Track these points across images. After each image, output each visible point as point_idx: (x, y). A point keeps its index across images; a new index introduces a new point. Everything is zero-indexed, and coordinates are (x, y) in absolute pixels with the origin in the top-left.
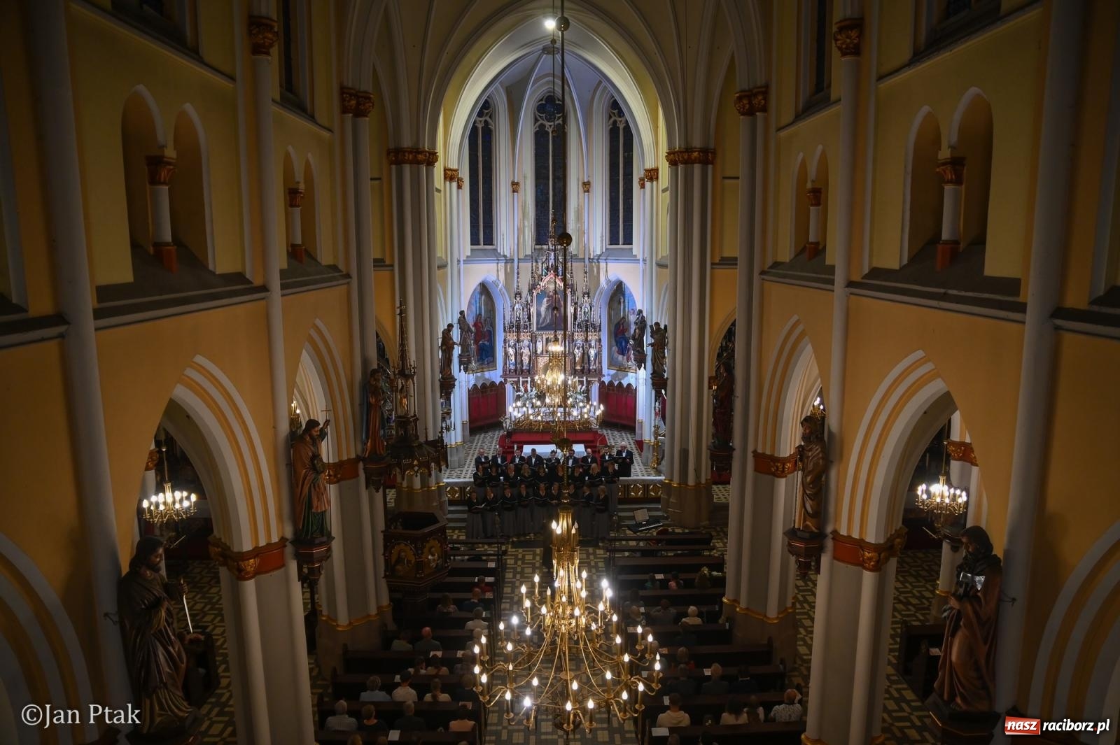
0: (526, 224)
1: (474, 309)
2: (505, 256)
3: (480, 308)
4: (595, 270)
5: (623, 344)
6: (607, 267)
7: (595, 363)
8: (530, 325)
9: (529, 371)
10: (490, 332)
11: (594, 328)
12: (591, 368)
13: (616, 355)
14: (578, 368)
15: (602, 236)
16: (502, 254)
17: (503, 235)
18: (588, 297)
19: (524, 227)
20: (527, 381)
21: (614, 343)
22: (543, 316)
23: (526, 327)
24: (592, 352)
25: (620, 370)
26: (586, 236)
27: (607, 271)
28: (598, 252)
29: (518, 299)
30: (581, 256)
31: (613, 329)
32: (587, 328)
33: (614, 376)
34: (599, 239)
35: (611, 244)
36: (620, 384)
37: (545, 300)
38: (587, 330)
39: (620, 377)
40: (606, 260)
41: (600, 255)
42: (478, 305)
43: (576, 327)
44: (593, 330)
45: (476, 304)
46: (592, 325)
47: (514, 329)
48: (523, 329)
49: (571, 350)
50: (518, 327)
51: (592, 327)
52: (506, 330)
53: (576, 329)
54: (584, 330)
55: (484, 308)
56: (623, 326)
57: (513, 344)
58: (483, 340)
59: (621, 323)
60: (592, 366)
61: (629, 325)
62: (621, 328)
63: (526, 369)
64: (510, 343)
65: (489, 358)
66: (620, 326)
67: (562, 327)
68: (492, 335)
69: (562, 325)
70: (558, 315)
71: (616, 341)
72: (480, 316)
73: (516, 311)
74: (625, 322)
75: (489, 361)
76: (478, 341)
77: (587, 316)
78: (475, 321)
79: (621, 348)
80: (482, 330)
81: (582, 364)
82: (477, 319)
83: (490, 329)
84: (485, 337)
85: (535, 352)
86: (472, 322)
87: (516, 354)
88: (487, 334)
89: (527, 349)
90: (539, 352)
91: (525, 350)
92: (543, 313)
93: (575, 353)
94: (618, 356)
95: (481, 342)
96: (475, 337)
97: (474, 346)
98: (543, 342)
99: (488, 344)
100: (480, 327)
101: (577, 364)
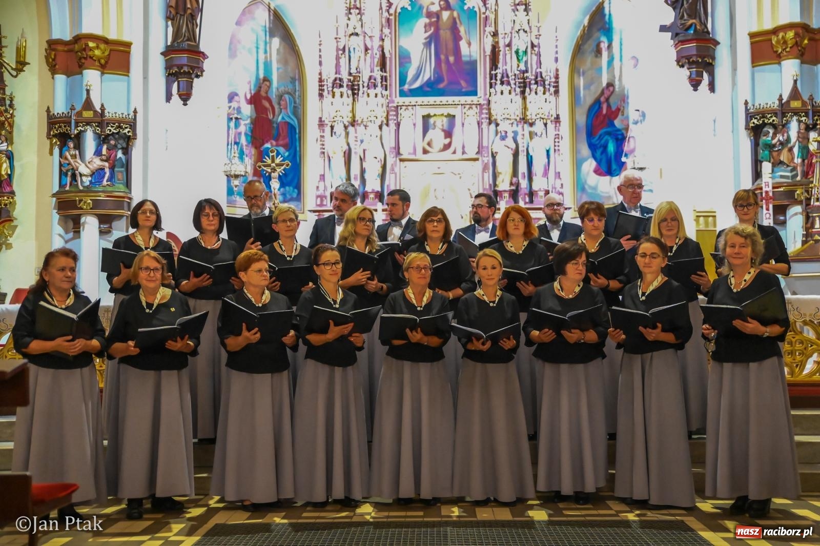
5: (611, 148)
8: (384, 79)
10: (291, 128)
11: (543, 84)
14: (505, 185)
18: (527, 10)
21: (585, 151)
22: (415, 60)
23: (372, 84)
24: (538, 149)
31: (582, 119)
32: (524, 84)
42: (262, 56)
43: (499, 82)
44: (541, 89)
45: (257, 52)
46: (537, 77)
47: (344, 89)
48: (365, 89)
49: (485, 144)
50: (353, 85)
51: (536, 83)
52: (325, 93)
53: (499, 87)
54: (518, 90)
55: (278, 69)
56: (609, 107)
57: (339, 129)
58: (274, 143)
59: (602, 99)
60: (539, 184)
61: (624, 99)
62: (604, 111)
63: (373, 192)
64: (332, 127)
65: (287, 188)
66: (600, 108)
67: (464, 90)
68: (297, 136)
69: (463, 83)
70: (452, 59)
71: (592, 147)
72: (268, 83)
73: (349, 52)
74: (612, 93)
75: (288, 197)
76: (261, 141)
77: (525, 59)
78: (253, 92)
79: (604, 160)
80: (271, 117)
81: (514, 180)
82: (260, 87)
83: (292, 122)
84: (279, 135)
85: (397, 150)
86: (244, 91)
87: (347, 156)
88: (283, 130)
89: (375, 141)
90: (406, 149)
91: (371, 145)
92: (415, 56)
93: (495, 149)
94: (598, 181)
95: (268, 145)
96: (253, 131)
97: (250, 152)
98: (414, 124)
99: (287, 154)
100: (266, 109)
101: (501, 177)
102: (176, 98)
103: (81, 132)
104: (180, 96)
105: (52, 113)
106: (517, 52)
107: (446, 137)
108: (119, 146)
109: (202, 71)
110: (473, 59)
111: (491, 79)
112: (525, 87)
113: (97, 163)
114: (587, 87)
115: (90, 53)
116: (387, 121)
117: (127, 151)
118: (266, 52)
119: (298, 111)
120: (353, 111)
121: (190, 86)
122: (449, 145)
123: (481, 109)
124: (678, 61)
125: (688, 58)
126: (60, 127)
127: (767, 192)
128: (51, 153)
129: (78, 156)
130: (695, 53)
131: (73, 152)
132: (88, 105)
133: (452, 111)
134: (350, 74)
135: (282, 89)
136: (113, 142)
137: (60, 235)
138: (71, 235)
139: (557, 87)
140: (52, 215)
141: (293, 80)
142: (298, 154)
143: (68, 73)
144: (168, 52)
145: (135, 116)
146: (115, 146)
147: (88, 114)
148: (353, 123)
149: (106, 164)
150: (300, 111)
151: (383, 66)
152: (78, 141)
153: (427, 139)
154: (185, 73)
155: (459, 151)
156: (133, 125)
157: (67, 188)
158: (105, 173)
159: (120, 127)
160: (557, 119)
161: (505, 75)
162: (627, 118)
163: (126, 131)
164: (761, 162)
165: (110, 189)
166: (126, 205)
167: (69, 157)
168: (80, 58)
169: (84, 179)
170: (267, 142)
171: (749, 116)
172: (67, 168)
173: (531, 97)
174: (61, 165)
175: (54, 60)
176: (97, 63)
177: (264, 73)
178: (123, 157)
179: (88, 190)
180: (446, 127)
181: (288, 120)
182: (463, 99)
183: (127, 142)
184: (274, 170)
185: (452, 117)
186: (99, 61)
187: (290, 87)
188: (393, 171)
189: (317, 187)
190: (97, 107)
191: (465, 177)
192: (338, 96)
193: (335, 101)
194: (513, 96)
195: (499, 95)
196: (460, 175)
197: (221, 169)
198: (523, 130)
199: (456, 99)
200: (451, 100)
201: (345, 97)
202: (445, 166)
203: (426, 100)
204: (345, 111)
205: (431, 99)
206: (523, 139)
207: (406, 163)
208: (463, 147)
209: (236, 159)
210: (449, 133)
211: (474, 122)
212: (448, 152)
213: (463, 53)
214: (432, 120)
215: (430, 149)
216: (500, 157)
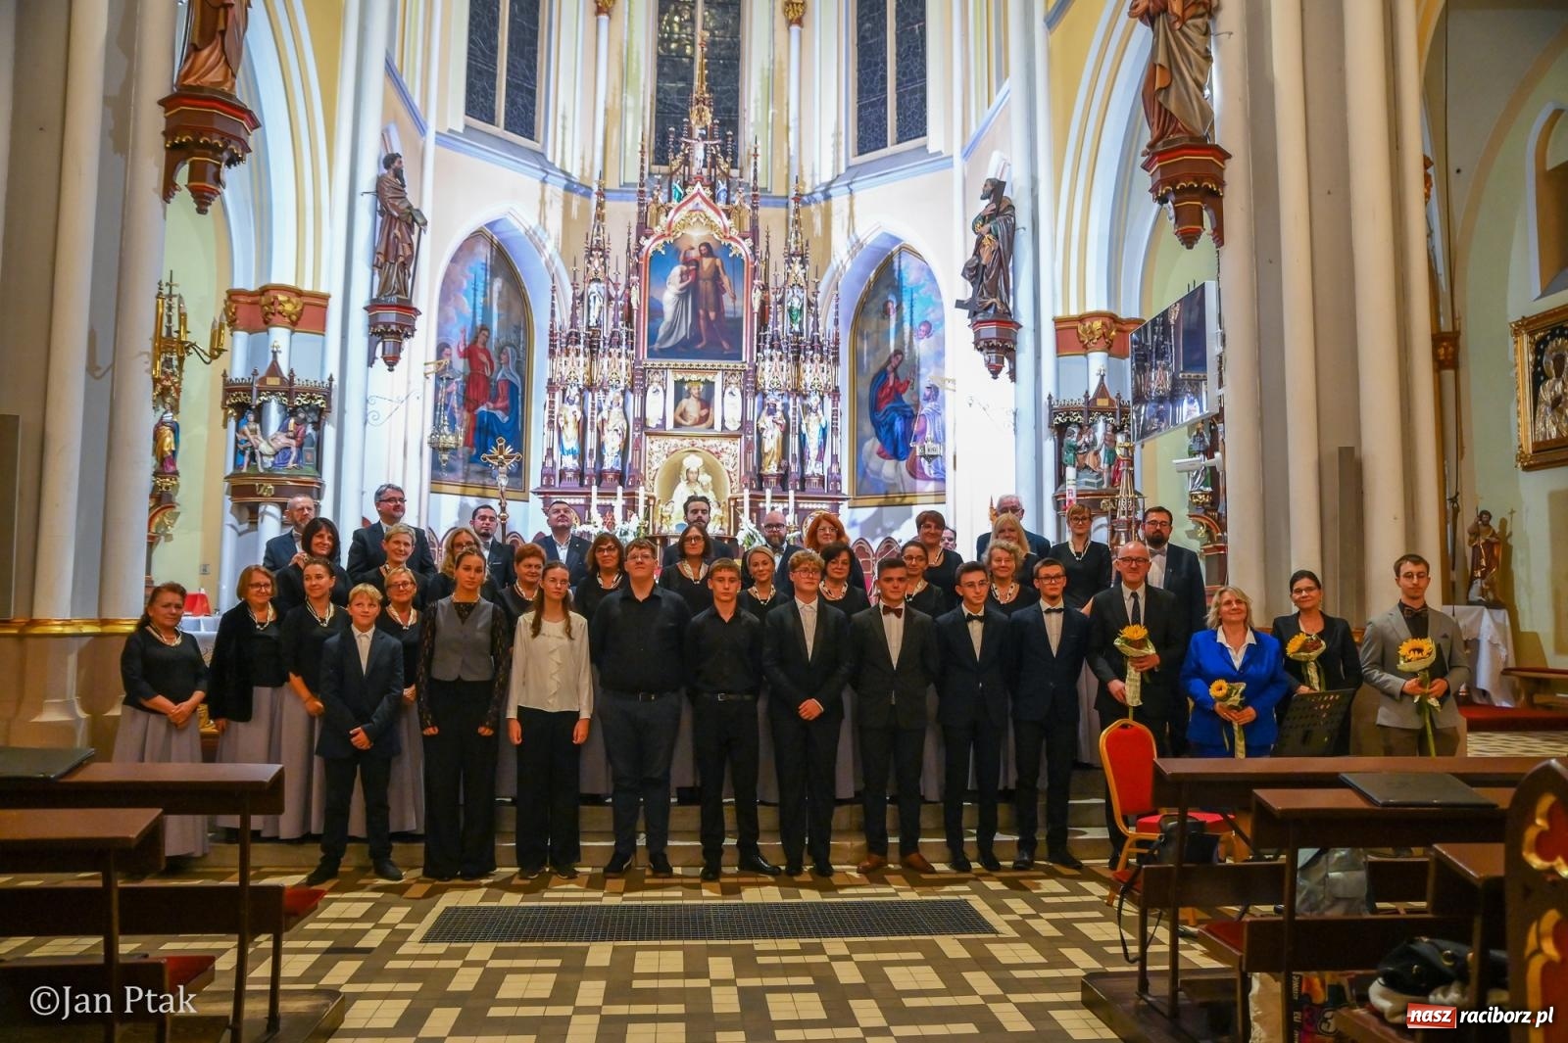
0: (630, 102)
1: (468, 310)
2: (568, 176)
3: (487, 310)
4: (818, 221)
5: (898, 426)
6: (851, 206)
7: (820, 458)
8: (630, 336)
9: (621, 477)
10: (512, 387)
12: (808, 472)
13: (875, 462)
14: (772, 469)
15: (837, 134)
16: (558, 165)
17: (564, 117)
18: (803, 262)
19: (623, 110)
20: (612, 508)
21: (868, 428)
22: (668, 315)
23: (615, 341)
24: (812, 427)
25: (887, 504)
26: (792, 135)
27: (851, 216)
28: (827, 177)
29: (596, 263)
30: (779, 191)
31: (865, 391)
32: (798, 349)
33: (869, 526)
34: (829, 141)
35: (861, 152)
36: (889, 545)
37: (677, 270)
38: (797, 359)
39: (888, 524)
40: (848, 185)
41: (832, 182)
42: (480, 300)
43: (768, 346)
44: (817, 356)
45: (475, 295)
46: (813, 342)
47: (581, 347)
48: (607, 347)
49: (749, 417)
50: (592, 341)
51: (813, 348)
52: (558, 350)
53: (767, 352)
54: (791, 356)
55: (499, 315)
56: (896, 377)
57: (573, 392)
58: (491, 405)
59: (889, 368)
60: (813, 468)
61: (915, 369)
62: (891, 383)
63: (612, 470)
64: (564, 391)
66: (886, 378)
67: (725, 352)
68: (520, 397)
69: (725, 345)
70: (712, 315)
71: (876, 424)
72: (486, 333)
73: (589, 301)
74: (900, 362)
76: (475, 403)
77: (799, 319)
78: (467, 343)
79: (889, 441)
80: (488, 373)
81: (783, 463)
82: (477, 337)
83: (514, 380)
84: (497, 396)
85: (642, 422)
86: (457, 341)
87: (582, 427)
88: (503, 390)
89: (616, 410)
90: (653, 421)
91: (612, 414)
92: (669, 310)
93: (762, 425)
94: (882, 465)
95: (483, 408)
96: (466, 390)
97: (462, 415)
98: (665, 392)
99: (506, 419)
100: (483, 364)
101: (768, 459)
102: (380, 363)
103: (264, 401)
104: (385, 359)
105: (228, 378)
106: (790, 310)
107: (702, 408)
108: (309, 420)
109: (413, 330)
110: (738, 315)
111: (759, 341)
112: (799, 352)
113: (282, 440)
114: (872, 352)
115: (280, 308)
116: (632, 386)
117: (318, 426)
118: (485, 295)
119: (523, 367)
120: (590, 373)
121: (398, 348)
122: (707, 415)
123: (746, 377)
124: (976, 344)
125: (987, 341)
126: (239, 395)
127: (1070, 501)
128: (225, 425)
129: (259, 432)
130: (994, 335)
131: (253, 426)
132: (274, 370)
133: (710, 378)
134: (589, 328)
136: (302, 416)
137: (233, 526)
138: (246, 526)
139: (836, 354)
140: (223, 502)
141: (517, 329)
142: (520, 419)
143: (251, 330)
144: (373, 306)
145: (331, 384)
146: (305, 419)
147: (273, 382)
148: (590, 387)
149: (293, 442)
150: (525, 367)
151: (629, 319)
152: (260, 413)
153: (679, 410)
154: (392, 332)
155: (718, 427)
156: (327, 398)
157: (244, 470)
158: (291, 453)
159: (312, 398)
160: (836, 393)
161: (775, 337)
162: (918, 393)
163: (319, 402)
164: (1066, 466)
165: (297, 472)
166: (315, 492)
167: (248, 433)
168: (267, 314)
169: (265, 459)
170: (483, 404)
171: (1053, 413)
172: (245, 445)
173: (808, 366)
174: (237, 441)
175: (234, 314)
176: (287, 320)
178: (314, 434)
179: (269, 472)
180: (703, 396)
181: (509, 378)
182: (724, 364)
183: (319, 416)
184: (502, 463)
185: (710, 385)
186: (289, 317)
187: (513, 337)
188: (637, 446)
189: (544, 464)
190: (285, 373)
191: (725, 457)
192: (572, 354)
193: (569, 360)
194: (784, 363)
195: (768, 361)
196: (718, 455)
197: (426, 440)
198: (795, 404)
199: (717, 363)
200: (710, 363)
201: (581, 355)
202: (699, 443)
203: (680, 362)
204: (581, 372)
205: (687, 362)
206: (794, 414)
207: (653, 438)
208: (723, 421)
209: (446, 428)
210: (706, 402)
211: (737, 392)
212: (704, 426)
213: (726, 308)
214: (686, 387)
215: (683, 422)
216: (767, 434)
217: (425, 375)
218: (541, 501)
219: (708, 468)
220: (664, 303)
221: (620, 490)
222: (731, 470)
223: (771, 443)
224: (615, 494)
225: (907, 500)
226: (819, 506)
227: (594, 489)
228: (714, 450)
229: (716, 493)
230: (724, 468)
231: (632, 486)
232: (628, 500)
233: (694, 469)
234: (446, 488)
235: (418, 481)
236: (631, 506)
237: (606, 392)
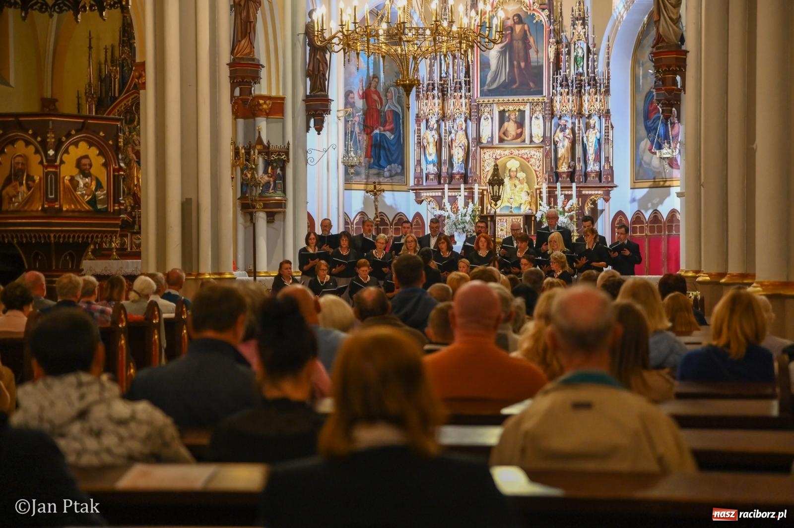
3: (376, 64)
5: (662, 130)
7: (598, 159)
8: (468, 83)
9: (465, 178)
10: (396, 114)
11: (595, 86)
12: (589, 170)
13: (647, 156)
14: (564, 168)
18: (584, 24)
20: (457, 198)
21: (643, 132)
22: (493, 67)
23: (457, 88)
24: (591, 138)
25: (655, 186)
31: (641, 105)
32: (580, 87)
33: (643, 202)
36: (656, 216)
38: (580, 91)
39: (656, 200)
42: (372, 58)
43: (559, 85)
44: (593, 90)
46: (590, 81)
47: (436, 92)
48: (453, 92)
49: (548, 134)
50: (443, 88)
51: (590, 85)
52: (421, 95)
53: (559, 89)
54: (575, 91)
55: (385, 66)
57: (433, 122)
58: (382, 129)
60: (592, 167)
63: (459, 173)
64: (427, 121)
65: (393, 165)
67: (532, 90)
68: (401, 121)
69: (532, 84)
70: (523, 64)
71: (647, 128)
72: (376, 80)
73: (441, 60)
75: (394, 172)
76: (371, 128)
77: (582, 64)
78: (364, 89)
80: (379, 107)
81: (572, 163)
82: (370, 84)
83: (397, 110)
84: (386, 122)
85: (478, 140)
86: (358, 89)
87: (439, 144)
88: (390, 117)
89: (461, 134)
90: (485, 139)
91: (457, 136)
92: (493, 63)
93: (556, 139)
94: (652, 158)
95: (377, 131)
96: (365, 120)
97: (363, 138)
98: (492, 119)
99: (392, 137)
100: (375, 101)
101: (561, 161)
104: (316, 128)
106: (576, 58)
107: (518, 128)
108: (278, 166)
109: (330, 110)
110: (540, 64)
111: (553, 82)
112: (581, 87)
113: (266, 178)
115: (261, 107)
116: (470, 116)
117: (283, 169)
120: (443, 109)
121: (322, 121)
122: (521, 133)
123: (546, 106)
132: (259, 141)
133: (522, 108)
134: (441, 78)
135: (388, 83)
136: (275, 165)
139: (608, 87)
141: (397, 74)
142: (402, 135)
143: (246, 118)
144: (307, 100)
145: (289, 147)
146: (276, 167)
147: (259, 147)
148: (443, 118)
149: (272, 179)
150: (403, 100)
151: (467, 72)
153: (502, 130)
154: (319, 114)
155: (528, 141)
156: (287, 154)
158: (271, 185)
159: (280, 155)
160: (607, 114)
161: (565, 79)
163: (283, 157)
166: (283, 205)
168: (254, 111)
170: (376, 128)
173: (586, 98)
174: (243, 179)
176: (264, 113)
177: (373, 72)
178: (281, 173)
180: (518, 120)
181: (393, 108)
182: (531, 98)
183: (284, 164)
185: (522, 113)
186: (265, 111)
187: (395, 80)
188: (474, 156)
189: (415, 170)
190: (265, 142)
191: (533, 161)
192: (431, 98)
193: (429, 102)
194: (570, 97)
195: (559, 95)
196: (528, 160)
197: (340, 160)
198: (579, 123)
199: (526, 98)
200: (521, 98)
201: (436, 98)
202: (516, 152)
203: (501, 99)
204: (437, 109)
205: (506, 98)
206: (579, 130)
207: (485, 150)
208: (531, 137)
209: (352, 153)
210: (520, 124)
211: (541, 117)
212: (519, 140)
213: (532, 59)
214: (507, 114)
215: (506, 138)
216: (560, 145)
217: (338, 117)
218: (414, 194)
219: (523, 168)
220: (490, 58)
221: (462, 186)
222: (537, 169)
223: (561, 152)
224: (460, 189)
225: (667, 184)
226: (596, 192)
227: (446, 186)
228: (525, 156)
229: (528, 185)
230: (533, 169)
231: (472, 183)
232: (469, 193)
233: (514, 169)
234: (354, 186)
235: (336, 186)
236: (470, 197)
237: (454, 120)
